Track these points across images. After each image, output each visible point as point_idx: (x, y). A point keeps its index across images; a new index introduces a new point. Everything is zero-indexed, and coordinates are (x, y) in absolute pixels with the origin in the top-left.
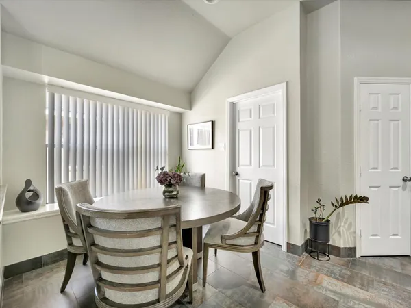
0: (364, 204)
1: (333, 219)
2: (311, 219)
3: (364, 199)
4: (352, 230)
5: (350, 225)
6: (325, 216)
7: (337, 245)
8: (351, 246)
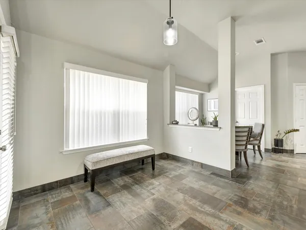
0: (297, 132)
1: (284, 139)
2: (275, 139)
3: (298, 130)
4: (292, 143)
5: (292, 141)
6: (281, 138)
7: (286, 149)
8: (292, 149)
